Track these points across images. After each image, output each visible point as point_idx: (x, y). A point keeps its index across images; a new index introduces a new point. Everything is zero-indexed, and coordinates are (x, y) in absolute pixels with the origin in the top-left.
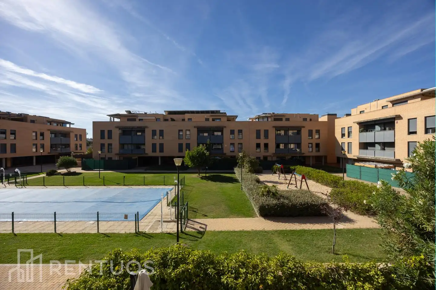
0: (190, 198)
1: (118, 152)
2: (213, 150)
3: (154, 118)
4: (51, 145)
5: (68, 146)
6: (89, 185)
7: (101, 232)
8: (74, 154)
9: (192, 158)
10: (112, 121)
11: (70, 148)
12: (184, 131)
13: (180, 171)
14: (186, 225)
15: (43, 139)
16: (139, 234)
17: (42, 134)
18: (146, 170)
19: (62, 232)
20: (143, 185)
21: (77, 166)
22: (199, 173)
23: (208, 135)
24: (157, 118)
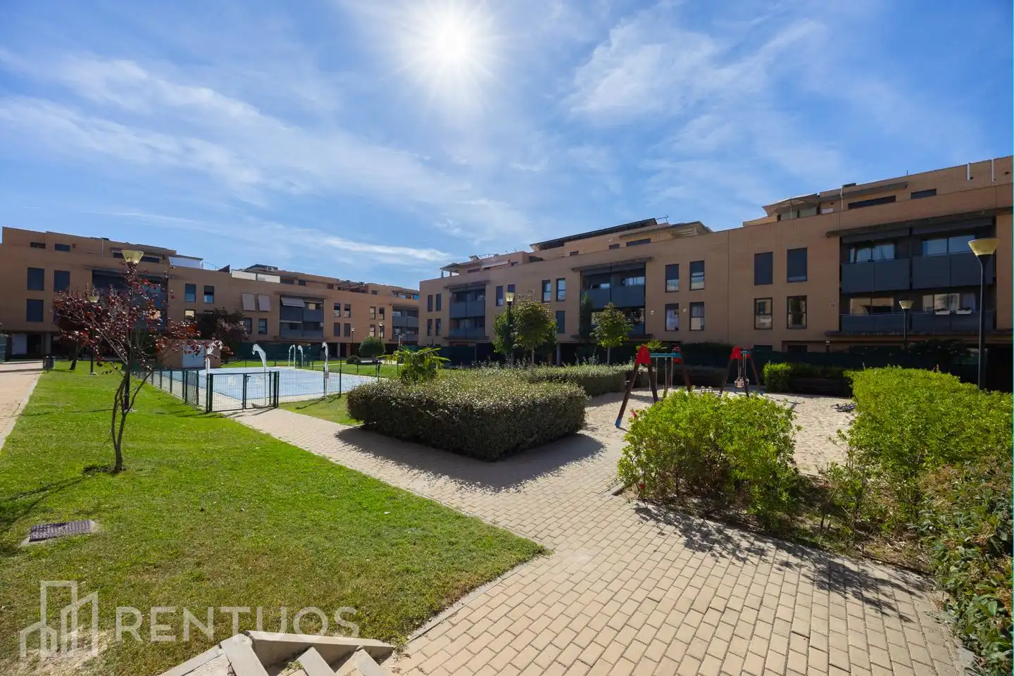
1: (447, 335)
3: (507, 263)
4: (394, 327)
10: (444, 277)
12: (554, 282)
15: (383, 319)
17: (382, 311)
23: (611, 286)
24: (512, 260)
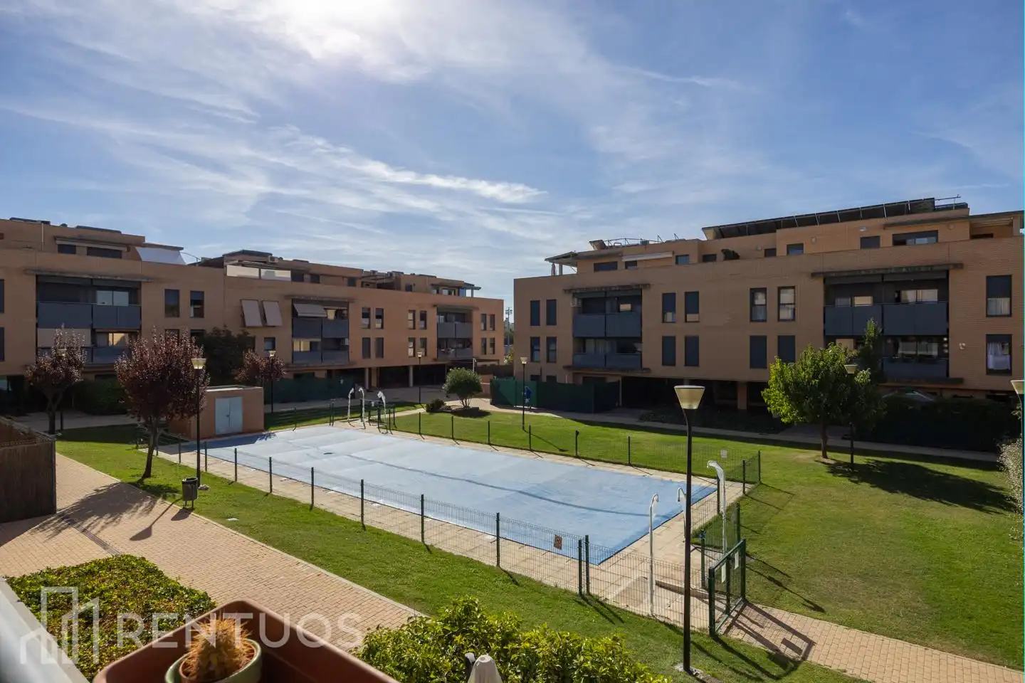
0: (769, 532)
1: (569, 362)
2: (893, 361)
3: (670, 255)
4: (439, 340)
5: (467, 343)
6: (500, 446)
7: (504, 568)
8: (479, 364)
9: (795, 392)
10: (558, 273)
11: (472, 348)
12: (772, 292)
13: (694, 429)
14: (735, 619)
15: (425, 327)
16: (586, 600)
17: (423, 317)
18: (642, 419)
19: (434, 543)
20: (626, 465)
21: (481, 393)
22: (825, 449)
23: (874, 301)
24: (678, 252)
